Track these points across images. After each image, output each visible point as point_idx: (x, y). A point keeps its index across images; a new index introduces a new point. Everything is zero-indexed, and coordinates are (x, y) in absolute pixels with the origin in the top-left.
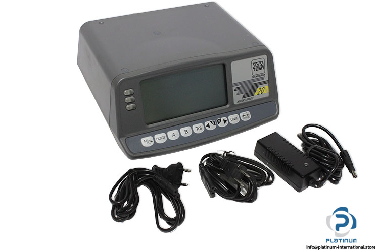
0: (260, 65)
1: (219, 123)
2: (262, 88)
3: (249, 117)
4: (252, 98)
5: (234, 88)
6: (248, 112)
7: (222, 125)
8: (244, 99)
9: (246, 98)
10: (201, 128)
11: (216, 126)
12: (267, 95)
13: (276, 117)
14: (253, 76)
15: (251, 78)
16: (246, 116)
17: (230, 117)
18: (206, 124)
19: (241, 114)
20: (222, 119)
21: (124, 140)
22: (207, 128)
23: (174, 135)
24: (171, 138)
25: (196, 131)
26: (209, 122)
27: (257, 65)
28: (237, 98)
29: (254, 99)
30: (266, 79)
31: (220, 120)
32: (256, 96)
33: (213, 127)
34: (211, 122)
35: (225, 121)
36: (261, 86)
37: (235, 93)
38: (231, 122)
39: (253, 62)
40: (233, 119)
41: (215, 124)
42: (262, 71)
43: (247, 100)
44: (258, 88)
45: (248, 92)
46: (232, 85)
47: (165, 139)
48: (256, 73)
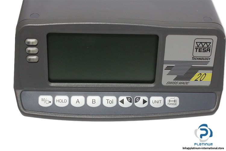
0: (206, 46)
1: (136, 102)
2: (202, 74)
3: (176, 104)
4: (187, 83)
5: (165, 66)
6: (177, 99)
7: (139, 104)
8: (177, 81)
9: (179, 81)
10: (112, 102)
11: (131, 104)
12: (208, 84)
13: (212, 113)
14: (193, 58)
15: (191, 59)
16: (173, 101)
17: (153, 99)
18: (121, 98)
19: (168, 98)
20: (142, 98)
21: (20, 92)
22: (120, 104)
23: (78, 101)
24: (74, 103)
25: (105, 104)
26: (125, 98)
27: (201, 46)
28: (167, 78)
29: (189, 84)
30: (211, 64)
31: (139, 98)
32: (192, 82)
33: (127, 104)
34: (127, 98)
35: (144, 102)
36: (203, 72)
37: (165, 72)
38: (152, 104)
39: (197, 41)
40: (156, 101)
41: (131, 102)
42: (207, 54)
43: (179, 83)
44: (197, 74)
45: (183, 75)
46: (163, 62)
47: (66, 104)
48: (198, 54)
